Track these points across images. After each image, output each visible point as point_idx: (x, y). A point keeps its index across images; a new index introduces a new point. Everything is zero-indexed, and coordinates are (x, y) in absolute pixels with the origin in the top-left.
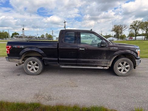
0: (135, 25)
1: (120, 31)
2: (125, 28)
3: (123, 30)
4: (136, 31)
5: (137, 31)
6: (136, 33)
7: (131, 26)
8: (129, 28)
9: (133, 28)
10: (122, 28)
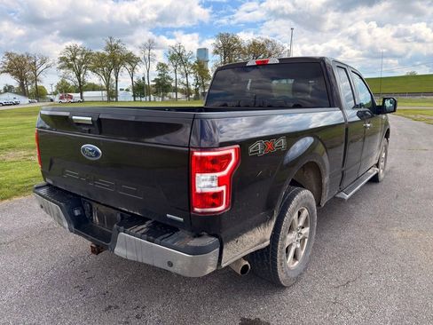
0: (73, 59)
1: (29, 74)
2: (44, 66)
3: (40, 69)
4: (78, 75)
5: (81, 76)
6: (80, 81)
7: (63, 59)
8: (58, 66)
9: (70, 66)
10: (35, 63)
